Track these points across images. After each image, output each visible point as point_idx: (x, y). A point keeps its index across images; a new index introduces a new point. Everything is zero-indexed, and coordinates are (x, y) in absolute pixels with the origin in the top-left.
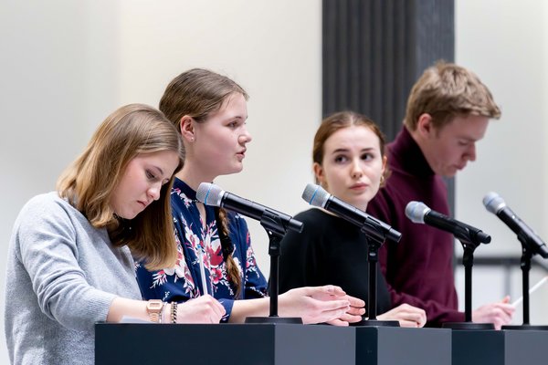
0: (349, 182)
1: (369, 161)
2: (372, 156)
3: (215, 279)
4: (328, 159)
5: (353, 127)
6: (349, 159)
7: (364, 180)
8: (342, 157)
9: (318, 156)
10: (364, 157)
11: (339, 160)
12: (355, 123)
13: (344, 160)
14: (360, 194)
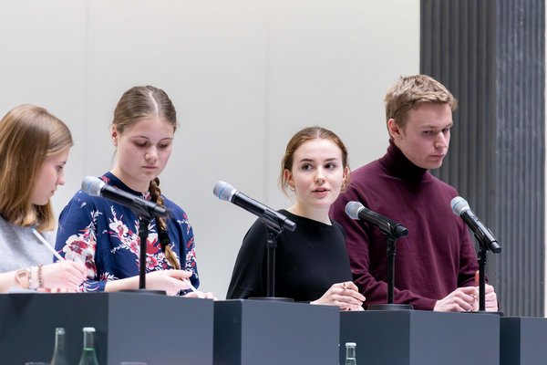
0: (314, 187)
1: (332, 170)
2: (335, 166)
3: (150, 265)
4: (296, 166)
5: (319, 139)
6: (314, 167)
7: (326, 186)
8: (308, 165)
9: (288, 163)
10: (327, 166)
11: (305, 167)
12: (321, 136)
13: (310, 167)
14: (322, 198)
